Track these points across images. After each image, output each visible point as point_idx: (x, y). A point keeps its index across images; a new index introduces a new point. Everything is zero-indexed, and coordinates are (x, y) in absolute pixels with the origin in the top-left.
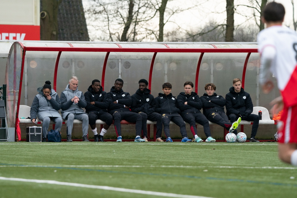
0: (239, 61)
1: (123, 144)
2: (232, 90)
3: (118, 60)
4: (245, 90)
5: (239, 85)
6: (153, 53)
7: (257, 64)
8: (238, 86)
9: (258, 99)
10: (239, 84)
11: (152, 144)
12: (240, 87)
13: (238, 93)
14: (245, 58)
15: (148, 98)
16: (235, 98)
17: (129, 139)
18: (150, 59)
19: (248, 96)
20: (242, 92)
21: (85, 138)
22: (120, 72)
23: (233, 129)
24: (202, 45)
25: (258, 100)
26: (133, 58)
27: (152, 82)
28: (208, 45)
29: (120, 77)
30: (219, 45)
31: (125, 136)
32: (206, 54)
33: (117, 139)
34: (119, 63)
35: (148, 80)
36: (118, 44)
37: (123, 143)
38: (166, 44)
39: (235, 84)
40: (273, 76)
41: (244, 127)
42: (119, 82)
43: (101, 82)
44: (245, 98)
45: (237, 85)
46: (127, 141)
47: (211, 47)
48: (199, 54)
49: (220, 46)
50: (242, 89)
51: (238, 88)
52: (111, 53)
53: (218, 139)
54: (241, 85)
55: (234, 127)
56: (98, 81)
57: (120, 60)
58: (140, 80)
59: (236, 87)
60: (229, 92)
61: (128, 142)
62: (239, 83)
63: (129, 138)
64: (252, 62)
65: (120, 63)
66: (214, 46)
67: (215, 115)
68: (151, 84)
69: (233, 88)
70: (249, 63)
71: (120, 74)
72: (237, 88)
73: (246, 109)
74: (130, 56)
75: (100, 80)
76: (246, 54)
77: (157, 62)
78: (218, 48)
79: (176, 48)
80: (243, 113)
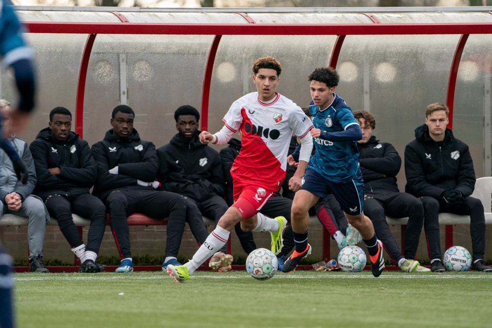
0: (438, 57)
1: (138, 278)
2: (423, 133)
3: (118, 55)
4: (457, 134)
5: (441, 120)
6: (211, 38)
8: (438, 123)
9: (488, 157)
10: (440, 117)
11: (215, 277)
12: (443, 125)
13: (440, 143)
14: (454, 50)
15: (203, 158)
16: (429, 156)
17: (153, 263)
18: (204, 54)
19: (464, 152)
20: (450, 141)
21: (38, 263)
22: (124, 88)
24: (340, 15)
25: (490, 160)
26: (159, 50)
27: (209, 115)
28: (356, 15)
29: (124, 101)
30: (384, 15)
31: (140, 256)
32: (350, 39)
33: (119, 264)
34: (121, 63)
35: (199, 109)
36: (117, 13)
37: (138, 275)
38: (246, 13)
39: (430, 118)
41: (454, 233)
42: (125, 116)
43: (74, 113)
44: (455, 155)
45: (434, 120)
46: (147, 270)
47: (364, 20)
48: (333, 39)
49: (388, 18)
50: (448, 131)
51: (438, 128)
52: (100, 38)
54: (446, 122)
56: (65, 112)
57: (123, 56)
58: (179, 109)
59: (432, 126)
60: (415, 138)
61: (151, 273)
62: (442, 114)
63: (151, 261)
64: (472, 60)
65: (125, 63)
66: (371, 18)
68: (209, 119)
69: (425, 129)
70: (463, 61)
71: (124, 93)
72: (435, 127)
73: (457, 183)
74: (150, 45)
75: (72, 108)
76: (456, 38)
77: (223, 61)
78: (382, 23)
79: (273, 23)
80: (452, 193)
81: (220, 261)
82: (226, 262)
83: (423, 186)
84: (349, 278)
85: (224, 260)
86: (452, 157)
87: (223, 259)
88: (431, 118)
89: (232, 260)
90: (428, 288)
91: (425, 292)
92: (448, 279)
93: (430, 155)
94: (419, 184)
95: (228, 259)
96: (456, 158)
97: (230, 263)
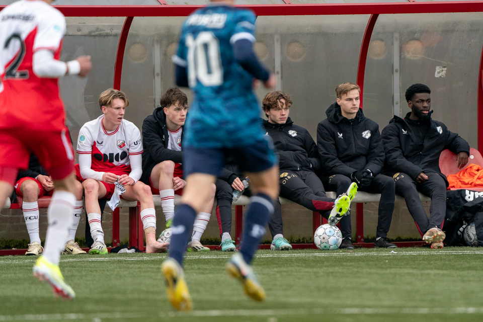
5: (357, 99)
6: (122, 20)
7: (393, 43)
8: (355, 102)
16: (341, 136)
18: (116, 35)
19: (375, 131)
23: (338, 216)
40: (436, 73)
41: (364, 210)
44: (367, 135)
45: (351, 99)
47: (276, 1)
53: (299, 241)
55: (341, 210)
59: (348, 105)
64: (382, 40)
67: (289, 177)
72: (352, 106)
76: (366, 18)
77: (135, 43)
78: (293, 3)
79: (185, 4)
80: (363, 173)
81: (433, 237)
82: (438, 238)
83: (337, 164)
84: (263, 258)
85: (437, 236)
86: (364, 136)
87: (435, 235)
88: (347, 98)
89: (444, 237)
90: (342, 265)
91: (340, 270)
92: (360, 257)
93: (342, 134)
94: (333, 162)
95: (441, 236)
96: (367, 137)
97: (442, 240)
